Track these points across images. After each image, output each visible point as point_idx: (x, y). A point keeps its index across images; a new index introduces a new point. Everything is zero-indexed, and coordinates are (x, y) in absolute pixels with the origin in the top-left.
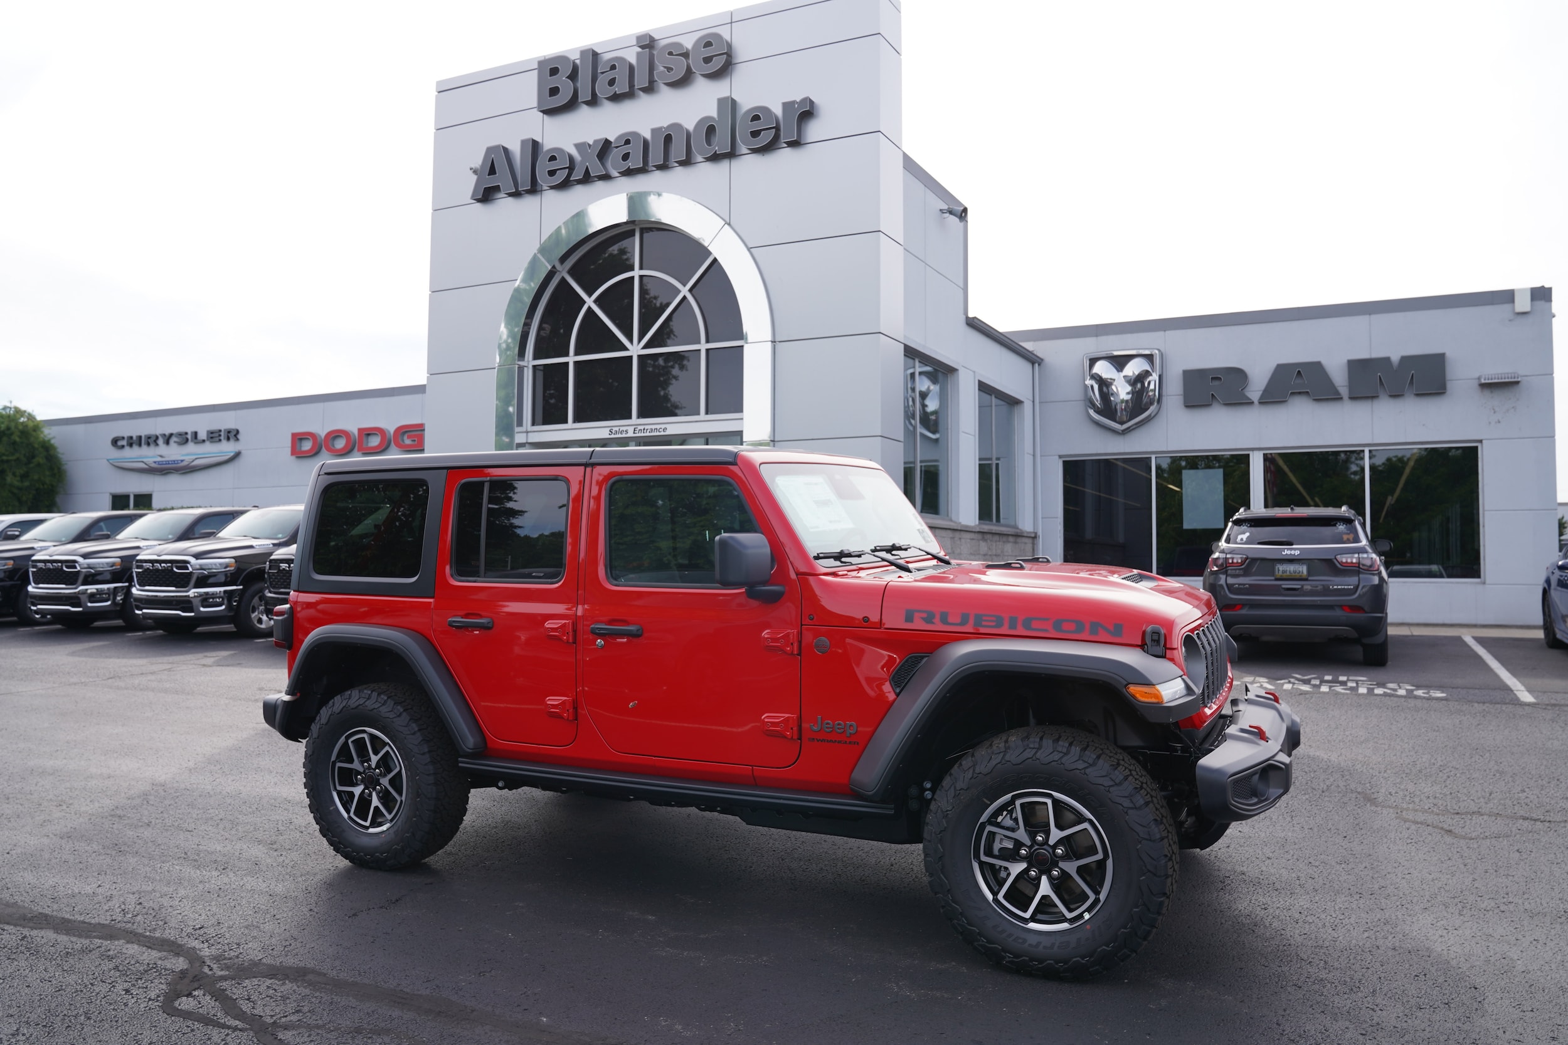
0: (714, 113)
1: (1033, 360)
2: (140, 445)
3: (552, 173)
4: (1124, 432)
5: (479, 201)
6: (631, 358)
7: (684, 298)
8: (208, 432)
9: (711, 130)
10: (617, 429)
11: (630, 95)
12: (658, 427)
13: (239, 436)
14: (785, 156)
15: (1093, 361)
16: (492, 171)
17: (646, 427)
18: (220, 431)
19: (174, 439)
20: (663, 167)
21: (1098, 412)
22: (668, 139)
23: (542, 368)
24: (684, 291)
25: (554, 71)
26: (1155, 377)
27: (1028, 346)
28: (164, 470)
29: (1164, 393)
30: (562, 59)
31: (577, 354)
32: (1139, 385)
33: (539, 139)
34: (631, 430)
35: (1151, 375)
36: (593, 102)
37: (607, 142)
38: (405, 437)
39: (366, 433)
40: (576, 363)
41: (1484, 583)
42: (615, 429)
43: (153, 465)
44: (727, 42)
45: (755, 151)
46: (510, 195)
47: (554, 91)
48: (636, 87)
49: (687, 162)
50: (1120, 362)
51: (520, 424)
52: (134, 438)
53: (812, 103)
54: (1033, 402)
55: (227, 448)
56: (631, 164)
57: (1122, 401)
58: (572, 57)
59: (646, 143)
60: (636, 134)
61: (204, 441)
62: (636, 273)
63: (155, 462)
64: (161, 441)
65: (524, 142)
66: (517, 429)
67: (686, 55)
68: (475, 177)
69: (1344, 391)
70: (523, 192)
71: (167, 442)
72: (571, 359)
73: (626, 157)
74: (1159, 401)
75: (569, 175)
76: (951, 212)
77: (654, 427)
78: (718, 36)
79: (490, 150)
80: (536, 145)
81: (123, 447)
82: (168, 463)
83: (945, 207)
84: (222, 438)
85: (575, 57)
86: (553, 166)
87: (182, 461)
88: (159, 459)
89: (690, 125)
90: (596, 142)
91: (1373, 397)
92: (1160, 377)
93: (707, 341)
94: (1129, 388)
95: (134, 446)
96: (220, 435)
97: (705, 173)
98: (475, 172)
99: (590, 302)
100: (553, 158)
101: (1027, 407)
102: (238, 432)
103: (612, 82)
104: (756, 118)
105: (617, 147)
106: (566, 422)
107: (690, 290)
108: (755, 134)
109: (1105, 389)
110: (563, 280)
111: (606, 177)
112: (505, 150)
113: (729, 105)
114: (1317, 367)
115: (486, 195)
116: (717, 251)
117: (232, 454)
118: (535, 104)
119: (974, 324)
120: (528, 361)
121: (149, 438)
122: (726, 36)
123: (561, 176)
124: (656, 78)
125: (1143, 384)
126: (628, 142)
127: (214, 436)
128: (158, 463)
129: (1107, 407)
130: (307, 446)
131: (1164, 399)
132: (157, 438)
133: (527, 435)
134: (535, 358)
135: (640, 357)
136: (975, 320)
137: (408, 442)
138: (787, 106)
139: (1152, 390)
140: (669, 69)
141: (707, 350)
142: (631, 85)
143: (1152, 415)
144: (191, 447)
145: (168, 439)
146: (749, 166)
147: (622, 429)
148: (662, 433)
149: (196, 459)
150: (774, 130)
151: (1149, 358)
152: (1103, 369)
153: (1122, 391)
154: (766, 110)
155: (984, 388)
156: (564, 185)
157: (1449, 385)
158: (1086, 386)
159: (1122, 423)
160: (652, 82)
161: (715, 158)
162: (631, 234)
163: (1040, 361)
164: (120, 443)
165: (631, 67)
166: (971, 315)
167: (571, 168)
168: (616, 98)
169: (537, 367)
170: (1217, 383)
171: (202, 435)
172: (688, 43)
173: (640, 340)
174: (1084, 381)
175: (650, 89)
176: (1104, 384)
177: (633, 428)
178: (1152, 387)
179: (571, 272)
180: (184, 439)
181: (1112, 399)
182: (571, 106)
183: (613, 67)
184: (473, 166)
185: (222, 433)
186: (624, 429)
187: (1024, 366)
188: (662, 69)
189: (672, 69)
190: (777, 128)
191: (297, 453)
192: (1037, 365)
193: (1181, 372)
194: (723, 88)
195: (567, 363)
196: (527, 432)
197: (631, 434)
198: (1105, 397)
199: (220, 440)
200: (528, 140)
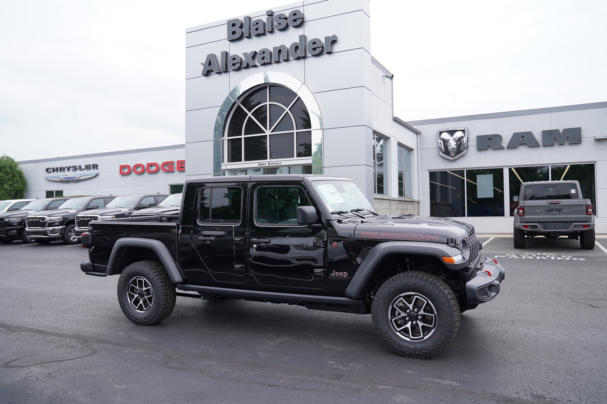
0: (298, 41)
1: (417, 133)
2: (57, 171)
3: (234, 65)
4: (454, 161)
5: (205, 75)
6: (266, 136)
7: (287, 112)
8: (85, 165)
9: (297, 48)
10: (262, 163)
11: (264, 34)
12: (278, 162)
13: (98, 167)
14: (325, 57)
15: (441, 133)
16: (210, 64)
17: (273, 162)
18: (90, 165)
19: (71, 169)
20: (278, 62)
21: (443, 153)
22: (280, 51)
23: (231, 140)
24: (287, 110)
25: (234, 25)
26: (465, 139)
27: (415, 127)
28: (67, 181)
29: (469, 145)
30: (237, 20)
31: (245, 134)
32: (459, 142)
33: (228, 51)
35: (464, 138)
36: (249, 37)
37: (256, 53)
38: (166, 167)
39: (150, 165)
40: (245, 138)
41: (598, 217)
42: (261, 163)
45: (314, 56)
46: (217, 73)
47: (234, 33)
48: (266, 31)
49: (287, 60)
50: (452, 133)
51: (223, 162)
52: (55, 169)
53: (336, 37)
54: (418, 149)
55: (93, 172)
56: (265, 61)
57: (453, 148)
58: (241, 20)
59: (271, 53)
60: (267, 50)
61: (84, 169)
62: (268, 103)
63: (64, 178)
64: (66, 170)
65: (222, 53)
66: (222, 164)
67: (286, 19)
68: (203, 67)
69: (541, 143)
70: (222, 72)
71: (69, 170)
72: (243, 136)
73: (263, 58)
74: (467, 148)
75: (241, 65)
76: (387, 77)
77: (276, 162)
78: (299, 11)
79: (209, 56)
80: (227, 53)
81: (51, 172)
82: (69, 178)
83: (385, 75)
84: (91, 168)
85: (242, 19)
86: (234, 62)
87: (75, 177)
88: (66, 177)
89: (288, 46)
90: (251, 52)
91: (552, 145)
92: (467, 138)
93: (297, 129)
94: (455, 143)
95: (55, 171)
96: (90, 167)
97: (294, 64)
98: (203, 64)
99: (250, 114)
100: (234, 59)
101: (415, 151)
102: (98, 165)
103: (257, 29)
104: (314, 43)
105: (259, 54)
106: (241, 161)
107: (289, 110)
108: (314, 49)
109: (446, 144)
110: (239, 106)
111: (255, 66)
112: (215, 55)
113: (303, 38)
114: (530, 134)
115: (207, 73)
116: (299, 94)
117: (96, 174)
118: (227, 38)
119: (396, 120)
120: (226, 138)
121: (61, 168)
122: (302, 12)
123: (237, 66)
124: (274, 27)
125: (461, 141)
126: (264, 52)
127: (88, 167)
128: (65, 178)
129: (447, 152)
130: (126, 171)
131: (469, 147)
132: (64, 168)
133: (226, 166)
134: (228, 136)
135: (270, 135)
136: (396, 118)
137: (167, 168)
138: (327, 38)
139: (464, 144)
140: (280, 24)
141: (297, 133)
142: (265, 31)
143: (464, 154)
144: (78, 172)
145: (69, 169)
146: (311, 61)
147: (263, 163)
148: (280, 165)
149: (81, 176)
150: (322, 47)
151: (463, 131)
152: (445, 136)
153: (453, 144)
154: (319, 40)
155: (400, 144)
156: (239, 69)
157: (583, 140)
158: (438, 143)
159: (453, 157)
160: (273, 29)
161: (298, 58)
162: (266, 87)
163: (420, 133)
164: (49, 171)
165: (264, 23)
166: (395, 116)
167: (241, 63)
168: (258, 35)
169: (229, 140)
170: (490, 141)
171: (83, 167)
172: (287, 14)
173: (270, 129)
174: (438, 141)
175: (272, 32)
176: (445, 142)
177: (268, 163)
178: (464, 142)
179: (242, 103)
180: (75, 168)
181: (448, 147)
182: (241, 38)
183: (257, 23)
184: (202, 62)
185: (91, 166)
187: (414, 135)
188: (276, 24)
189: (281, 24)
190: (323, 47)
191: (122, 174)
192: (419, 134)
193: (476, 137)
194: (301, 31)
195: (241, 138)
196: (226, 165)
197: (267, 165)
198: (446, 147)
199: (90, 169)
200: (224, 52)
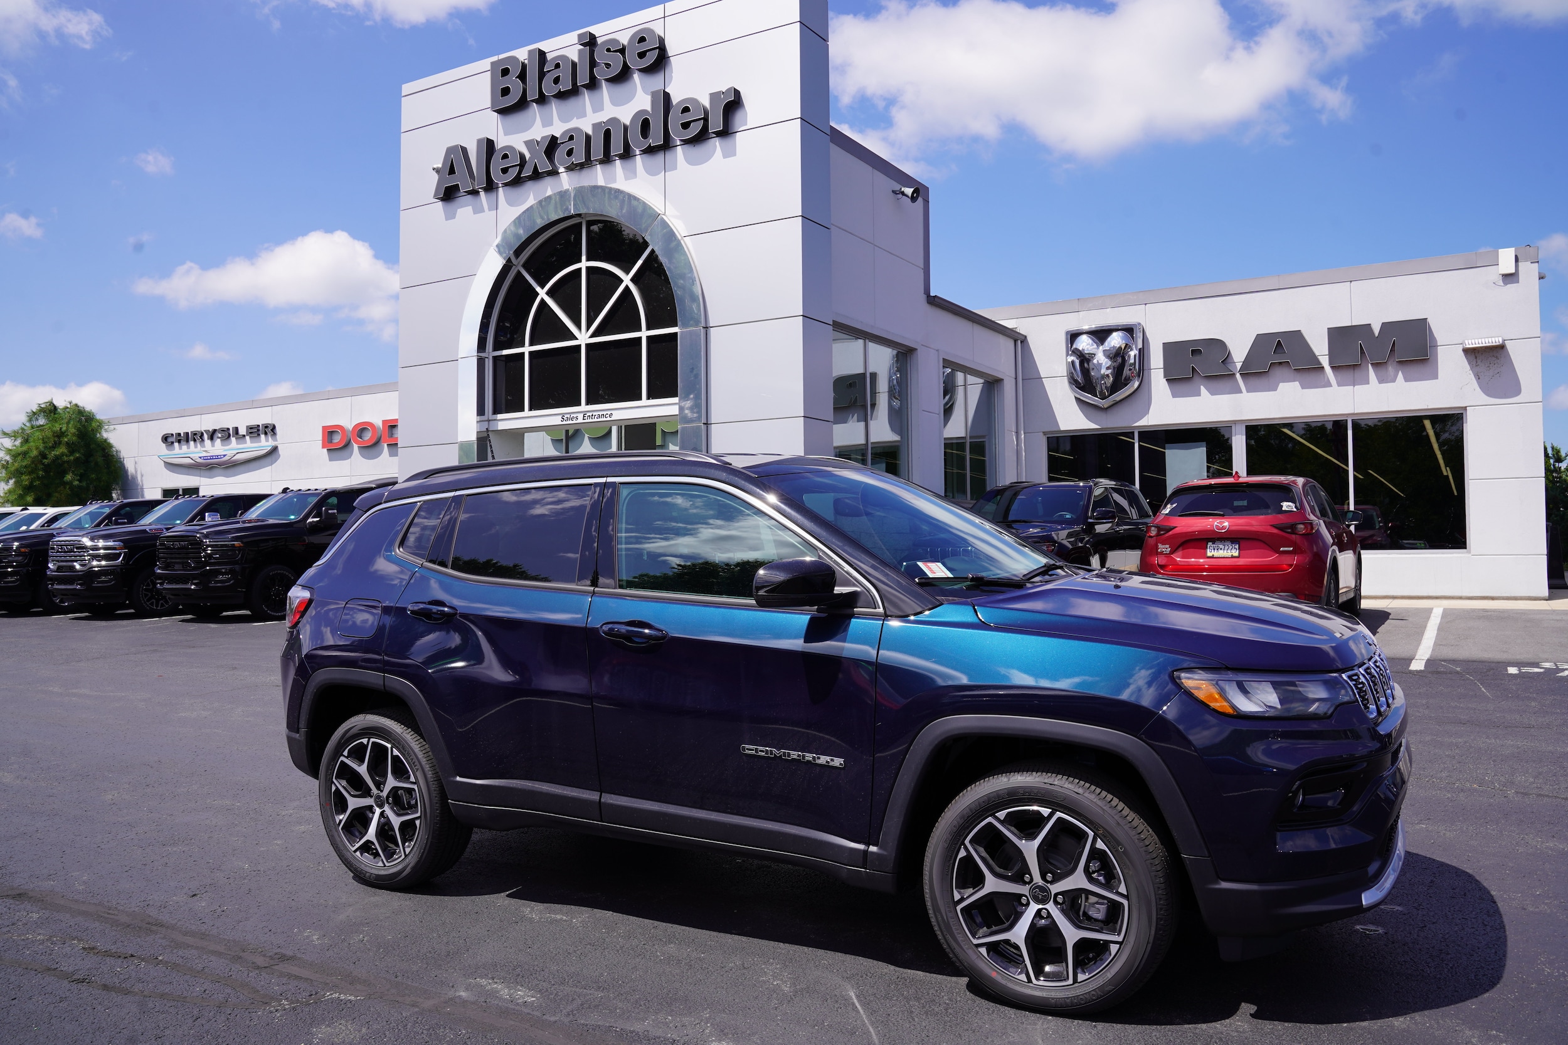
0: (648, 107)
1: (1014, 337)
2: (187, 441)
4: (1107, 408)
5: (442, 200)
6: (579, 346)
7: (627, 287)
8: (247, 427)
9: (645, 126)
10: (569, 416)
11: (574, 92)
12: (603, 413)
13: (275, 431)
14: (715, 146)
15: (1074, 337)
16: (452, 171)
17: (595, 413)
18: (259, 426)
19: (217, 435)
20: (605, 161)
21: (1079, 388)
22: (607, 134)
23: (500, 359)
24: (627, 279)
25: (505, 72)
26: (1134, 352)
27: (1009, 323)
28: (208, 464)
31: (531, 344)
32: (1119, 359)
34: (580, 416)
35: (1132, 349)
36: (542, 100)
37: (554, 139)
39: (391, 425)
40: (530, 353)
41: (1470, 554)
42: (566, 416)
43: (199, 460)
44: (659, 37)
45: (687, 142)
46: (469, 193)
47: (505, 91)
48: (579, 85)
49: (626, 156)
50: (1101, 335)
51: (482, 413)
52: (182, 435)
53: (737, 93)
54: (1016, 378)
55: (265, 444)
56: (574, 159)
57: (1103, 376)
59: (588, 138)
60: (580, 131)
61: (244, 436)
62: (584, 264)
63: (200, 458)
64: (206, 437)
65: (479, 141)
67: (622, 51)
68: (437, 177)
69: (1325, 362)
71: (212, 438)
72: (527, 349)
73: (570, 152)
74: (1140, 374)
75: (520, 172)
76: (903, 194)
77: (601, 413)
78: (651, 31)
79: (450, 150)
80: (490, 143)
81: (173, 443)
82: (212, 457)
83: (898, 188)
84: (260, 432)
85: (523, 56)
86: (506, 163)
87: (225, 456)
88: (204, 454)
89: (626, 120)
90: (544, 139)
91: (1354, 366)
92: (1141, 350)
93: (648, 329)
94: (1109, 363)
95: (182, 442)
97: (640, 165)
98: (437, 170)
99: (542, 293)
100: (505, 156)
101: (1008, 384)
102: (274, 427)
103: (557, 81)
104: (686, 110)
105: (562, 143)
106: (522, 410)
107: (632, 280)
108: (686, 126)
109: (1086, 365)
110: (519, 273)
111: (553, 173)
112: (463, 149)
113: (662, 99)
114: (1296, 337)
115: (448, 194)
116: (653, 243)
117: (269, 448)
118: (489, 105)
119: (937, 303)
120: (489, 353)
121: (195, 434)
122: (660, 31)
123: (513, 174)
124: (597, 75)
125: (1123, 358)
126: (571, 138)
127: (254, 431)
128: (205, 458)
129: (1088, 384)
130: (337, 439)
132: (202, 434)
133: (488, 424)
134: (494, 350)
135: (588, 345)
136: (939, 300)
138: (714, 97)
139: (1131, 365)
140: (608, 66)
141: (648, 337)
142: (574, 83)
143: (1133, 392)
144: (233, 443)
145: (212, 435)
146: (683, 157)
147: (573, 415)
148: (609, 419)
149: (238, 454)
151: (1132, 331)
153: (1103, 366)
154: (694, 101)
155: (947, 363)
156: (517, 182)
157: (1431, 351)
158: (1066, 362)
159: (1103, 398)
160: (593, 79)
161: (650, 151)
162: (579, 225)
163: (1023, 338)
164: (170, 440)
165: (574, 65)
166: (933, 295)
167: (522, 165)
168: (561, 96)
169: (496, 358)
170: (1195, 355)
171: (242, 431)
172: (624, 39)
173: (588, 328)
175: (591, 86)
176: (1085, 359)
177: (583, 414)
178: (1132, 361)
179: (525, 266)
180: (227, 434)
181: (1093, 374)
183: (558, 66)
184: (435, 166)
185: (261, 429)
186: (575, 415)
187: (1002, 344)
188: (602, 65)
189: (610, 65)
190: (705, 119)
191: (329, 449)
192: (1019, 342)
193: (1163, 344)
194: (656, 82)
195: (523, 354)
196: (490, 420)
197: (580, 420)
198: (1086, 372)
199: (259, 435)
200: (483, 139)
